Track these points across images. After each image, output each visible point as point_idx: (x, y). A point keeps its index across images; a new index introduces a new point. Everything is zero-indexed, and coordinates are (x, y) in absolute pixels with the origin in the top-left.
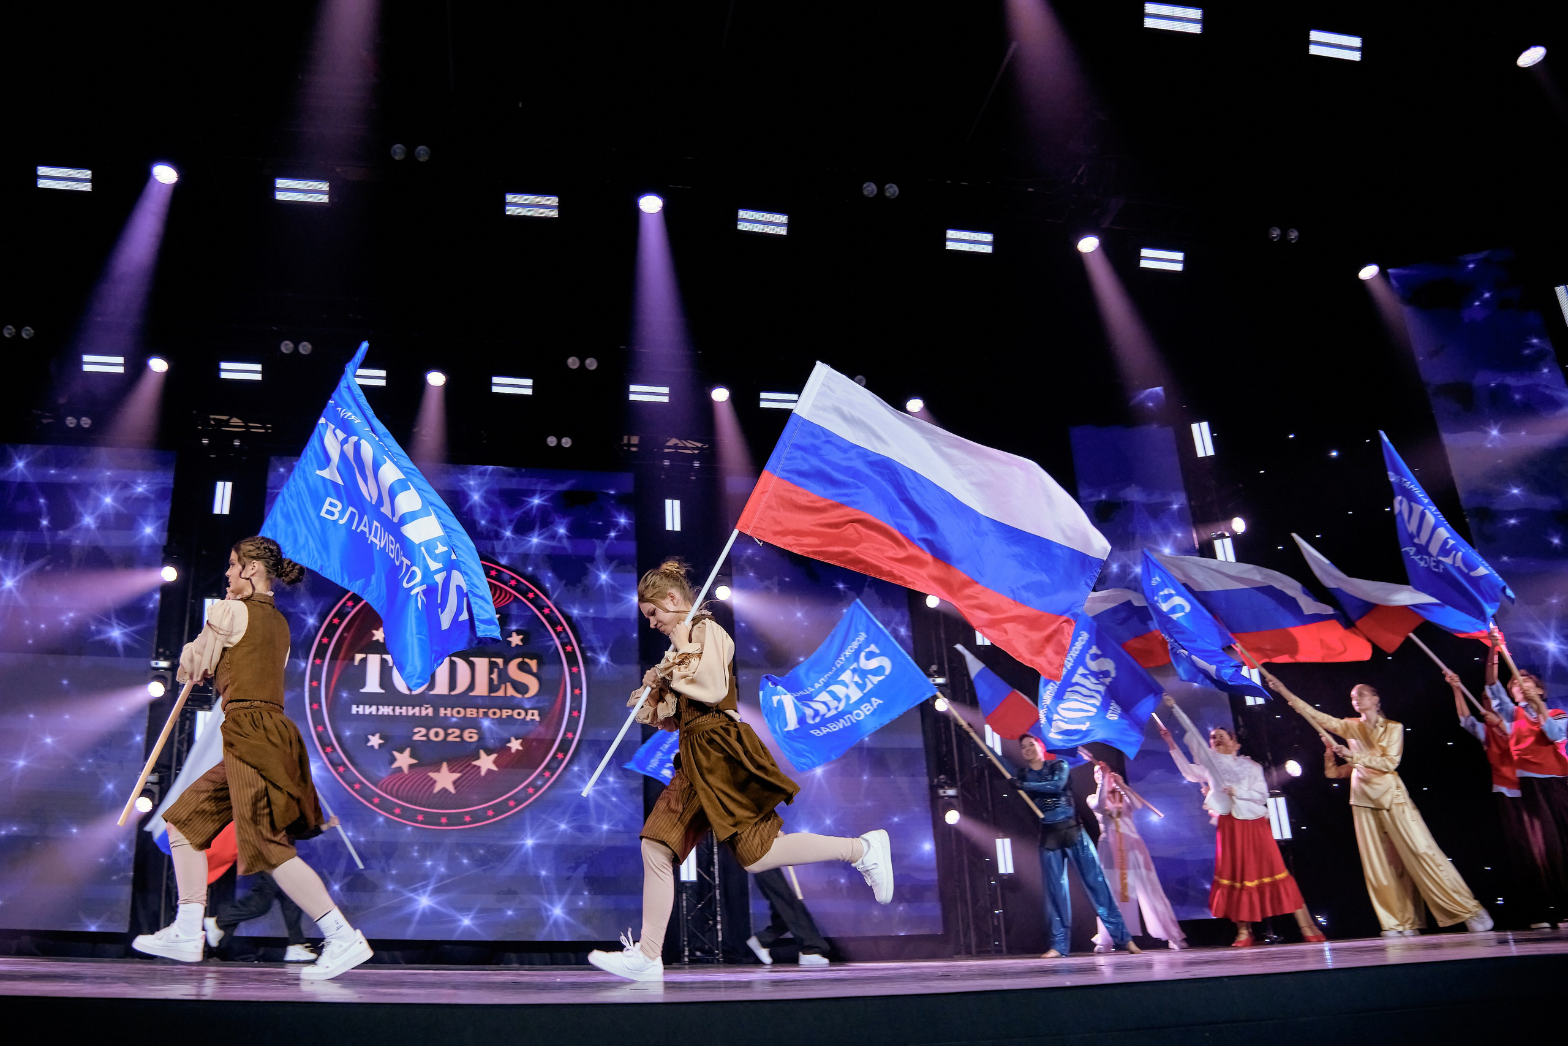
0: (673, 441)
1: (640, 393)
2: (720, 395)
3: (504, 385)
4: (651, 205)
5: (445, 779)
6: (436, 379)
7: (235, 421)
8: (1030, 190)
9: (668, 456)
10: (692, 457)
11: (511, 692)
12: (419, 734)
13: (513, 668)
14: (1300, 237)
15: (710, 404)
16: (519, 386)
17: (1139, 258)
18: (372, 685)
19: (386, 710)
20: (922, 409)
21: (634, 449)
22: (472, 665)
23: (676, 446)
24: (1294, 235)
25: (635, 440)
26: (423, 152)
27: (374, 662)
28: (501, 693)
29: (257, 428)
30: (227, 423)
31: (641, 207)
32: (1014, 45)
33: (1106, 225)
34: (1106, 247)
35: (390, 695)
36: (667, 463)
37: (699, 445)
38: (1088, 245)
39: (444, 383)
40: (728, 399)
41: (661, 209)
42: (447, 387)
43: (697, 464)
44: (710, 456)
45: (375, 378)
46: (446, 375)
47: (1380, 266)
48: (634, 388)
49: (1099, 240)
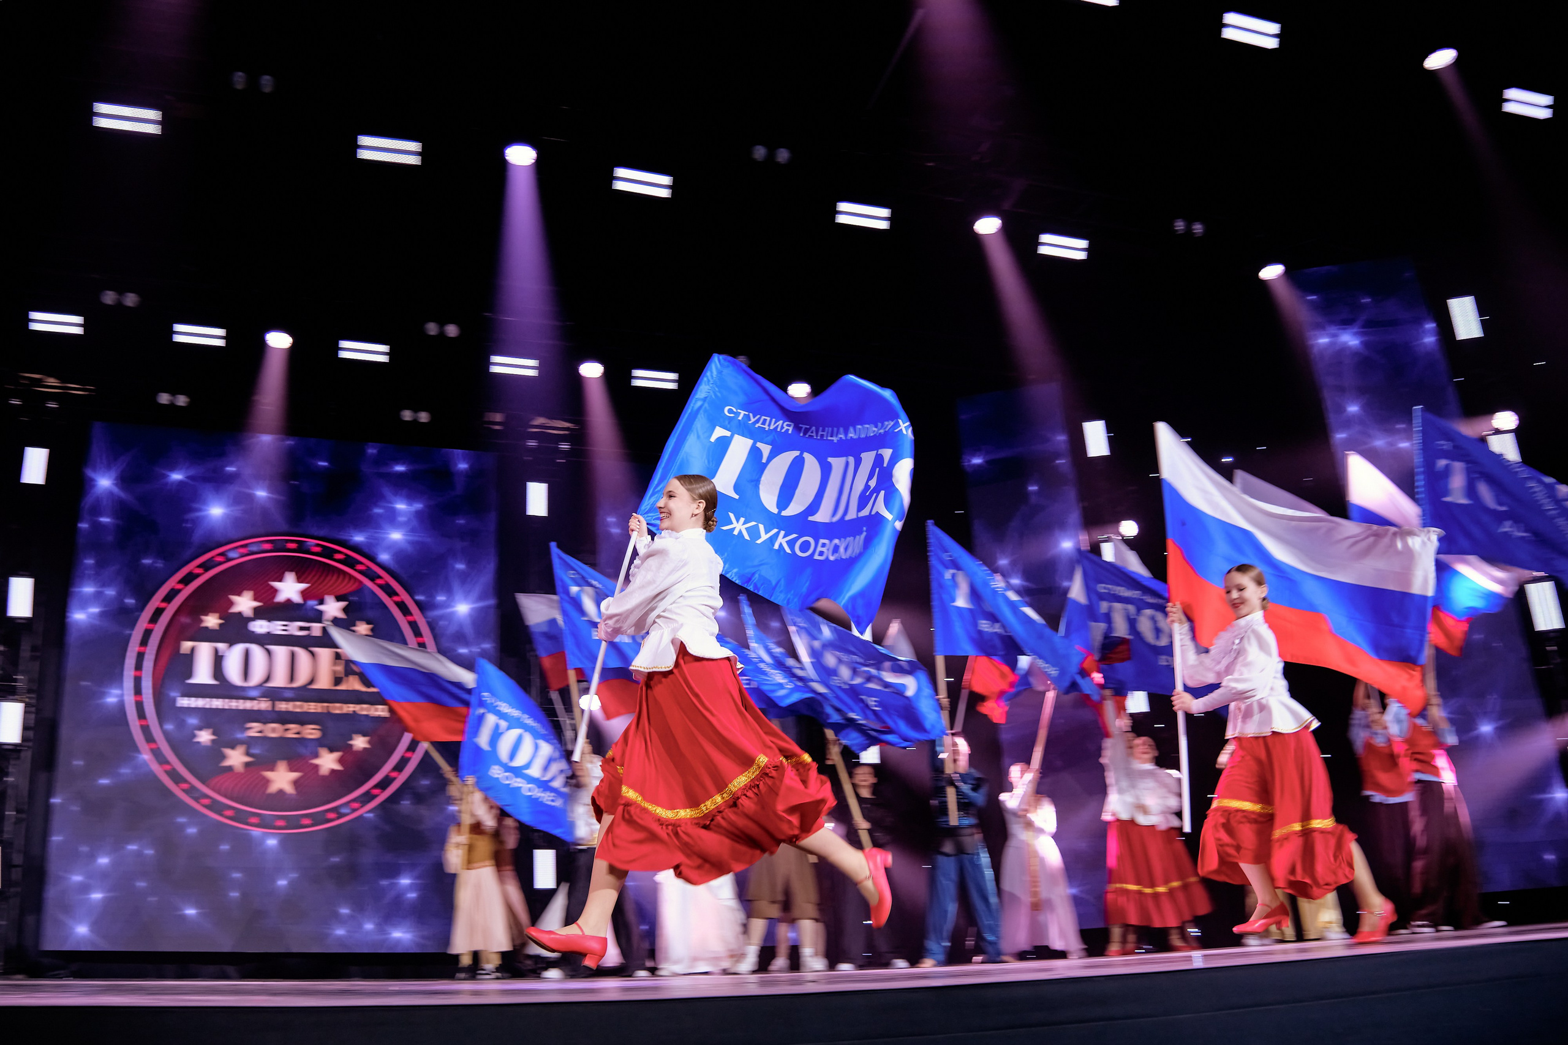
0: (540, 421)
1: (503, 365)
2: (592, 370)
3: (353, 350)
4: (521, 156)
5: (282, 779)
6: (279, 341)
7: (52, 381)
8: (930, 164)
9: (533, 436)
10: (563, 438)
11: (356, 684)
12: (254, 729)
14: (1205, 231)
15: (579, 380)
16: (375, 353)
17: (1038, 243)
18: (202, 675)
19: (217, 703)
20: (808, 394)
21: (497, 427)
22: (313, 655)
23: (543, 426)
24: (1198, 228)
25: (498, 417)
26: (267, 82)
27: (204, 652)
28: (346, 686)
29: (76, 390)
30: (39, 383)
31: (507, 158)
32: (920, 13)
33: (1006, 206)
34: (1007, 230)
35: (222, 687)
36: (532, 443)
37: (568, 425)
38: (988, 226)
39: (290, 345)
40: (600, 375)
41: (533, 161)
42: (293, 351)
43: (565, 446)
44: (580, 436)
45: (211, 336)
46: (291, 336)
47: (1285, 266)
48: (496, 359)
49: (1000, 221)
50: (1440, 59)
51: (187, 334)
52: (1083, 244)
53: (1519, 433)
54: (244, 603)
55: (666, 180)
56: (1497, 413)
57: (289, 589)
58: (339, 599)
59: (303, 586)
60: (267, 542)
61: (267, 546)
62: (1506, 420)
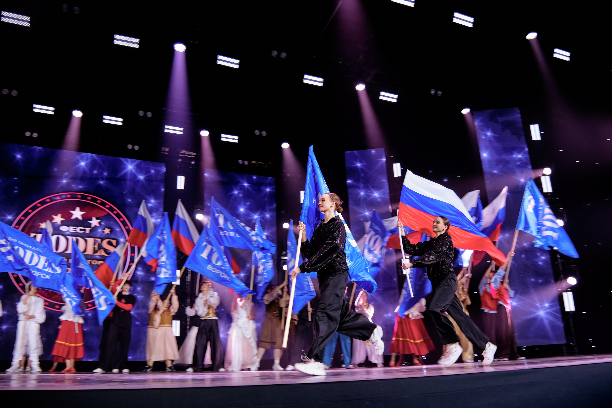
0: (183, 152)
1: (169, 129)
2: (205, 133)
3: (108, 120)
4: (180, 48)
6: (77, 114)
8: (340, 62)
9: (181, 158)
10: (192, 159)
11: (103, 253)
13: (105, 244)
14: (442, 94)
15: (199, 137)
16: (118, 121)
17: (379, 95)
20: (289, 148)
21: (166, 153)
22: (86, 241)
23: (184, 154)
24: (440, 93)
25: (167, 149)
26: (77, 10)
27: (39, 238)
28: (98, 254)
31: (175, 48)
33: (368, 80)
34: (367, 89)
36: (180, 160)
37: (195, 154)
38: (360, 87)
39: (81, 116)
40: (208, 135)
41: (184, 50)
42: (83, 118)
43: (193, 162)
44: (199, 159)
45: (49, 110)
46: (82, 112)
47: (470, 109)
48: (167, 127)
49: (365, 86)
50: (532, 36)
51: (39, 109)
52: (396, 96)
53: (551, 176)
54: (58, 219)
55: (237, 61)
56: (545, 168)
57: (77, 214)
58: (97, 219)
59: (83, 213)
60: (69, 194)
61: (69, 196)
62: (547, 171)
